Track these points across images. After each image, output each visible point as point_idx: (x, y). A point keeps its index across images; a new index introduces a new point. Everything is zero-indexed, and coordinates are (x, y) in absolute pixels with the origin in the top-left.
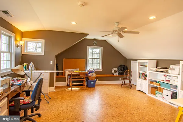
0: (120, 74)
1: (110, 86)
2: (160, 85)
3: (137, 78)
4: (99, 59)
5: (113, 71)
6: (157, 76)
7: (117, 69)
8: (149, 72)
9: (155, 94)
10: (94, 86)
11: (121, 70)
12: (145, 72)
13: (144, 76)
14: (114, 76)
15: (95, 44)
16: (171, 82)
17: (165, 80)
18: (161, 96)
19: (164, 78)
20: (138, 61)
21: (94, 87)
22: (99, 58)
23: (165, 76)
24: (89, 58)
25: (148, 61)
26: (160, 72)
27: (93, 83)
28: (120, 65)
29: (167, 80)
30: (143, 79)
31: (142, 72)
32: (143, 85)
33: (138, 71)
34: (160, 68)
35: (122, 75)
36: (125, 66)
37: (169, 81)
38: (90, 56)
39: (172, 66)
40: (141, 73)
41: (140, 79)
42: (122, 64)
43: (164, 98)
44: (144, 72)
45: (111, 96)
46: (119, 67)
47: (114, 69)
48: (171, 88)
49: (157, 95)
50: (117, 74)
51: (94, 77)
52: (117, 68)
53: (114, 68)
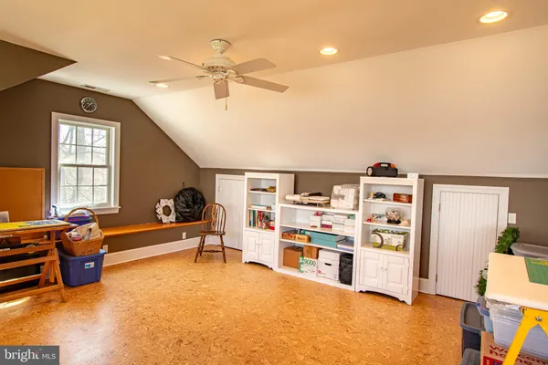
0: (183, 218)
1: (159, 265)
2: (310, 239)
3: (244, 228)
4: (106, 169)
5: (160, 211)
6: (295, 216)
7: (170, 203)
8: (282, 207)
9: (297, 266)
10: (95, 277)
11: (188, 206)
12: (269, 208)
13: (262, 219)
14: (164, 226)
15: (90, 108)
16: (335, 230)
17: (319, 226)
18: (315, 269)
19: (317, 221)
20: (248, 175)
21: (98, 281)
22: (107, 166)
23: (317, 214)
24: (60, 162)
25: (276, 176)
26: (309, 204)
27: (92, 264)
28: (180, 187)
29: (323, 226)
30: (261, 227)
31: (257, 208)
32: (262, 246)
33: (249, 206)
34: (310, 195)
35: (189, 221)
36: (197, 192)
37: (330, 227)
38: (64, 157)
39: (337, 189)
40: (254, 211)
41: (252, 229)
42: (187, 186)
43: (320, 272)
44: (263, 209)
45: (182, 302)
46: (177, 196)
47: (164, 202)
48: (338, 246)
49: (303, 268)
50: (172, 217)
51: (96, 242)
52: (172, 201)
53: (162, 201)
